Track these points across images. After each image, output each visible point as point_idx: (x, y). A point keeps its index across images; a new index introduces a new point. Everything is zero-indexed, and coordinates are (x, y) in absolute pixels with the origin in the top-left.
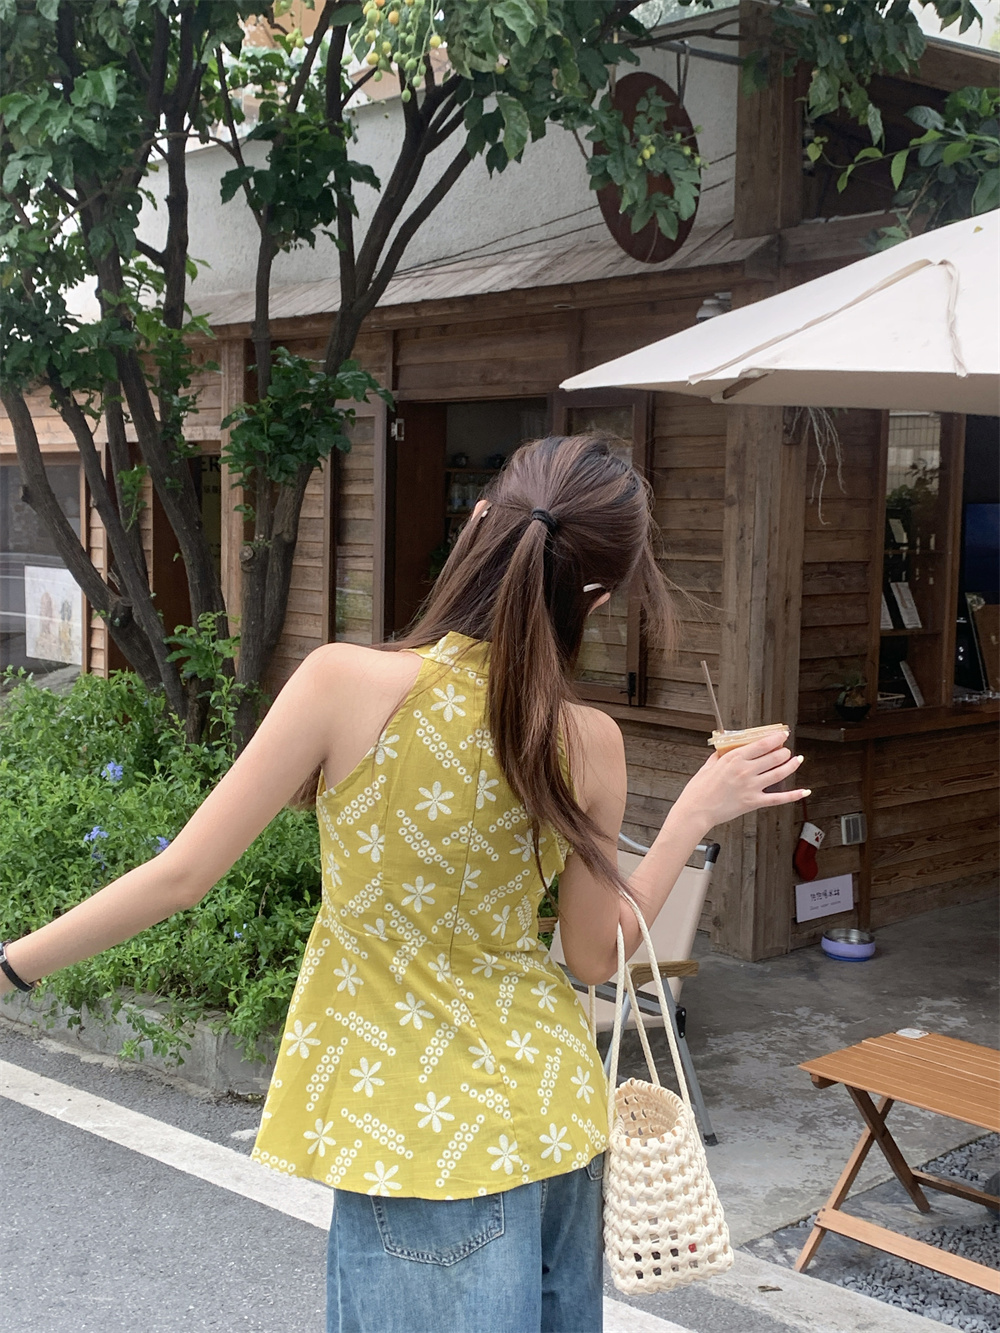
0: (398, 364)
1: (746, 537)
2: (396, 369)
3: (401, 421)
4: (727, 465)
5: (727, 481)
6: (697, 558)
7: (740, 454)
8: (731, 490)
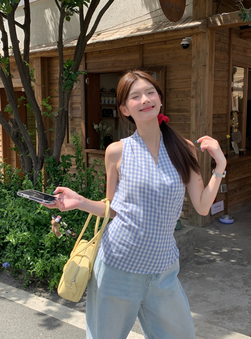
0: (87, 62)
1: (198, 107)
2: (86, 64)
3: (88, 79)
4: (192, 87)
5: (192, 91)
6: (180, 114)
7: (195, 83)
8: (193, 93)
